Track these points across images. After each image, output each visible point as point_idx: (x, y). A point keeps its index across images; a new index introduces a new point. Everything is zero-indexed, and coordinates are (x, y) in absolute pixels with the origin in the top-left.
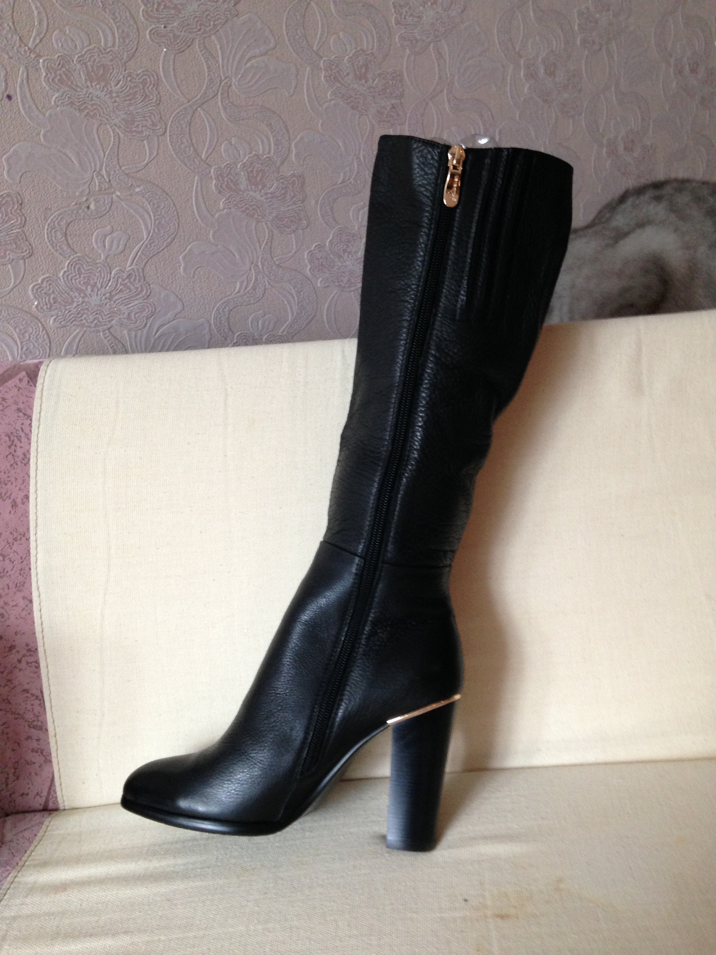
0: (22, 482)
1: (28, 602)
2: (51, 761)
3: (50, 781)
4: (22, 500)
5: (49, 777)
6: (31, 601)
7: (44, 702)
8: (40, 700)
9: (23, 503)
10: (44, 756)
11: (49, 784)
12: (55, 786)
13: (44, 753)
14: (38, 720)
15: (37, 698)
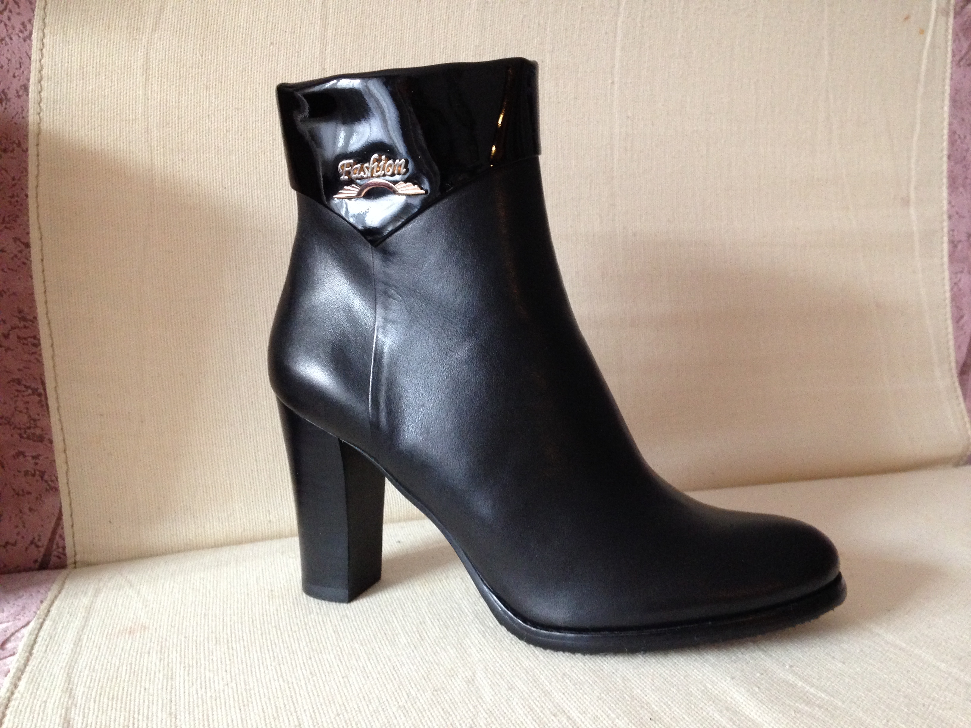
0: (18, 66)
1: (23, 247)
2: (56, 490)
3: (54, 520)
4: (17, 92)
5: (53, 514)
6: (27, 245)
7: (46, 399)
8: (40, 395)
9: (19, 97)
10: (46, 481)
11: (53, 525)
12: (62, 528)
13: (46, 477)
14: (36, 426)
15: (35, 391)
